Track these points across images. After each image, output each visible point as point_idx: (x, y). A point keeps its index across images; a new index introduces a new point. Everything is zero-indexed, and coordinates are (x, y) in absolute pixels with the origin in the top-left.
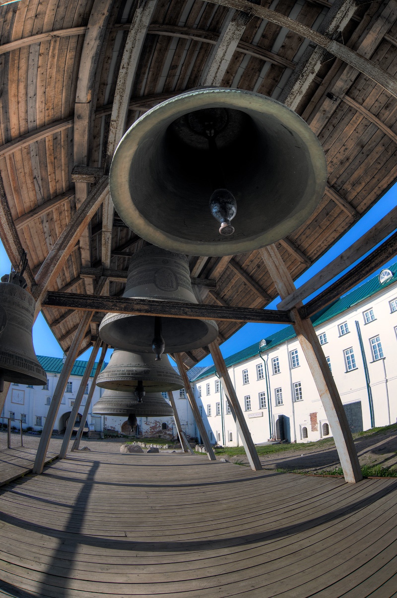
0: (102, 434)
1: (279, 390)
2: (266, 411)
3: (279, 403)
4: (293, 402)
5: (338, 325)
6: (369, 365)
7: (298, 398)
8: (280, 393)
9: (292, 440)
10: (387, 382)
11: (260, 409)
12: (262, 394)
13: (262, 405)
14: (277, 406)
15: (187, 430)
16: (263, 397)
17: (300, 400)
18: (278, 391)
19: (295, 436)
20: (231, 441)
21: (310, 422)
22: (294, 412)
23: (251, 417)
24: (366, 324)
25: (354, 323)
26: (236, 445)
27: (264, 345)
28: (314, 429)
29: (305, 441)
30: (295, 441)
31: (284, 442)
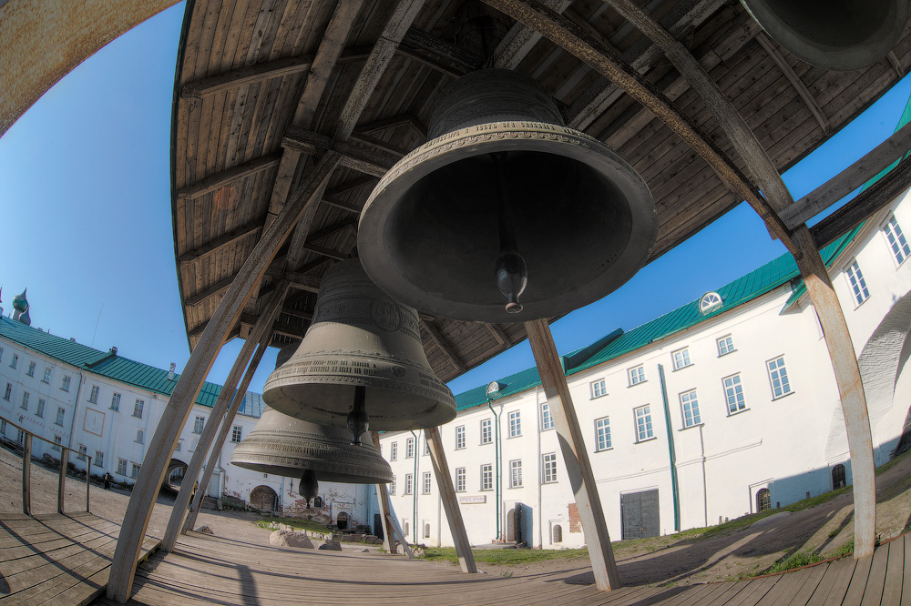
0: (220, 502)
1: (516, 464)
2: (491, 496)
3: (515, 484)
4: (540, 485)
5: (628, 369)
6: (676, 435)
7: (548, 479)
8: (517, 468)
9: (536, 544)
10: (704, 461)
11: (482, 490)
12: (487, 468)
13: (486, 484)
14: (511, 488)
15: (354, 512)
16: (488, 472)
17: (552, 481)
18: (514, 465)
19: (540, 537)
20: (428, 536)
21: (568, 518)
22: (540, 500)
23: (465, 502)
24: (675, 371)
25: (657, 367)
26: (435, 545)
27: (494, 390)
28: (573, 529)
29: (557, 546)
30: (541, 546)
31: (521, 547)
